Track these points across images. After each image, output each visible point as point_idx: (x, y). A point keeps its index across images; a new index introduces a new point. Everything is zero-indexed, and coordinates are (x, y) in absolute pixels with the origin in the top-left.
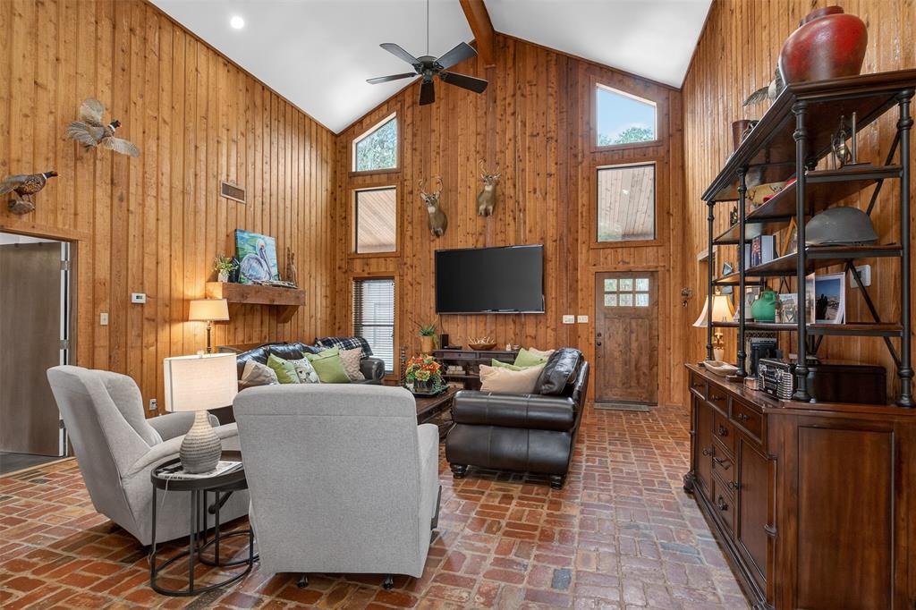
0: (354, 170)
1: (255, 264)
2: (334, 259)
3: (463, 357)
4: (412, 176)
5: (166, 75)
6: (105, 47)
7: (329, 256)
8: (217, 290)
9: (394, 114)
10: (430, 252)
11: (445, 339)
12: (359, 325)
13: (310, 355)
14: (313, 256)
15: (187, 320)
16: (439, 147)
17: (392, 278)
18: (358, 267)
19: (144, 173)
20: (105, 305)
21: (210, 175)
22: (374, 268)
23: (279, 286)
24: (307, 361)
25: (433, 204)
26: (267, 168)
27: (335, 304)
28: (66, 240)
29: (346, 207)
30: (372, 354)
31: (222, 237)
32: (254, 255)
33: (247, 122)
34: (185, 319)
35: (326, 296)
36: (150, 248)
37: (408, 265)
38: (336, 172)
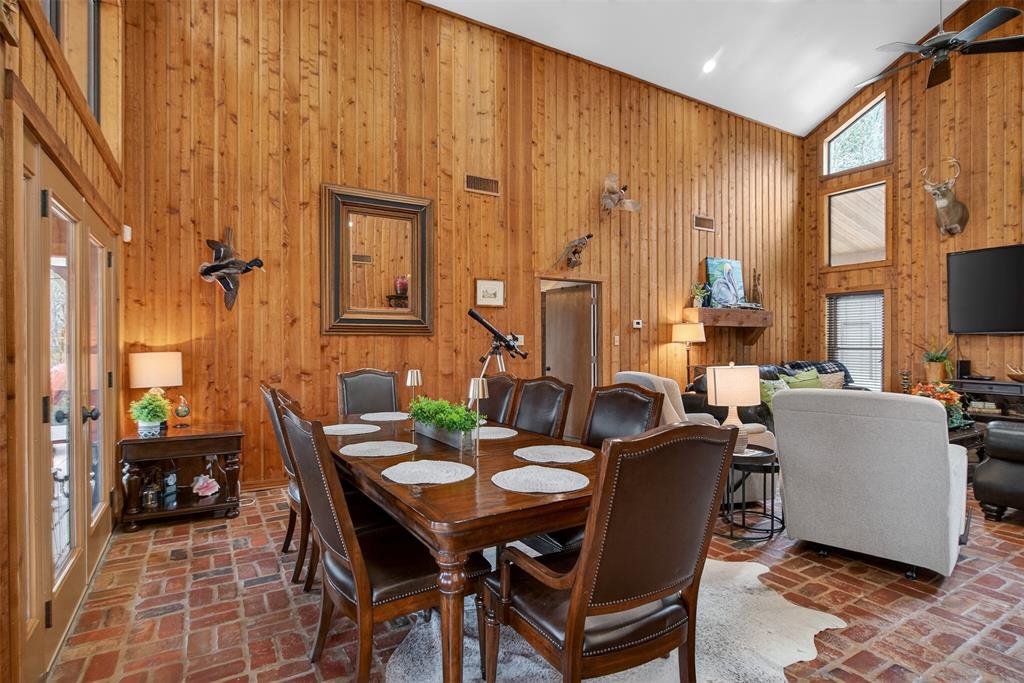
0: (825, 173)
1: (724, 289)
2: (802, 275)
3: (996, 390)
4: (910, 165)
5: (653, 135)
6: (616, 130)
7: (796, 273)
8: (693, 314)
9: (883, 95)
10: (938, 256)
11: (965, 367)
12: (833, 349)
13: (787, 377)
14: (779, 274)
15: (671, 342)
16: (953, 120)
17: (878, 292)
18: (832, 283)
19: (640, 221)
20: (616, 331)
21: (685, 211)
22: (853, 282)
23: (746, 308)
24: (784, 383)
25: (944, 195)
26: (732, 192)
27: (803, 325)
28: (594, 282)
29: (816, 217)
30: (853, 382)
31: (696, 265)
32: (722, 280)
33: (715, 153)
34: (669, 340)
35: (793, 317)
36: (644, 282)
37: (904, 275)
38: (803, 179)
